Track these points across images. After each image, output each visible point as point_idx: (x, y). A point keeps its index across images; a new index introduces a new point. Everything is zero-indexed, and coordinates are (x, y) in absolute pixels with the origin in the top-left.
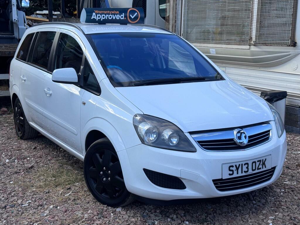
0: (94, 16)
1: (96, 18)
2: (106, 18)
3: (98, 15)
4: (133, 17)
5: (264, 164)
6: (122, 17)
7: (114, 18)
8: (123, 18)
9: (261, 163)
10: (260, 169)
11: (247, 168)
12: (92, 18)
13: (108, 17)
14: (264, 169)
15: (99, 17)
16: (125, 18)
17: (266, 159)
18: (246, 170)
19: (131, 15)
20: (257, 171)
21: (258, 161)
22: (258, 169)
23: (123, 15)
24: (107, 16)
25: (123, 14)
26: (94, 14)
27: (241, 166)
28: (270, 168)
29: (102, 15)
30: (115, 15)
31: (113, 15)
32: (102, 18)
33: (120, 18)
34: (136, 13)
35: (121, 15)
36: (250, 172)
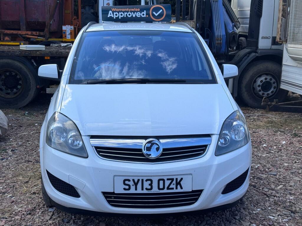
0: (111, 14)
1: (113, 16)
2: (125, 16)
3: (115, 13)
4: (156, 15)
5: (178, 183)
6: (143, 15)
7: (134, 16)
8: (145, 16)
9: (174, 182)
10: (173, 189)
11: (151, 185)
12: (109, 16)
13: (126, 15)
14: (179, 190)
15: (116, 15)
16: (147, 16)
17: (182, 179)
18: (149, 187)
19: (154, 13)
20: (165, 191)
21: (168, 179)
22: (168, 188)
23: (145, 13)
24: (125, 13)
25: (145, 11)
26: (110, 12)
27: (140, 182)
28: (191, 191)
29: (120, 13)
30: (135, 13)
31: (133, 13)
32: (120, 16)
33: (141, 15)
34: (161, 10)
35: (143, 13)
36: (155, 190)
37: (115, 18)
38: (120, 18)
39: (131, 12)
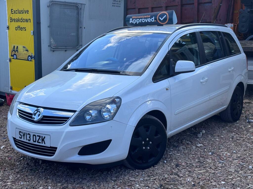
0: (131, 21)
1: (133, 22)
2: (141, 22)
3: (134, 20)
4: (162, 19)
5: (43, 140)
6: (153, 20)
7: (146, 21)
8: (154, 21)
9: (41, 138)
10: (40, 143)
11: (30, 137)
12: (130, 23)
13: (141, 21)
14: (43, 145)
15: (135, 21)
16: (155, 21)
17: (45, 137)
18: (29, 139)
19: (160, 18)
20: (36, 143)
21: (38, 136)
22: (38, 142)
23: (153, 18)
24: (141, 20)
25: (154, 17)
26: (131, 19)
27: (25, 134)
28: (50, 146)
29: (137, 20)
30: (147, 19)
31: (145, 19)
32: (138, 22)
33: (151, 21)
35: (152, 19)
36: (31, 142)
37: (134, 23)
38: (138, 23)
39: (144, 18)
